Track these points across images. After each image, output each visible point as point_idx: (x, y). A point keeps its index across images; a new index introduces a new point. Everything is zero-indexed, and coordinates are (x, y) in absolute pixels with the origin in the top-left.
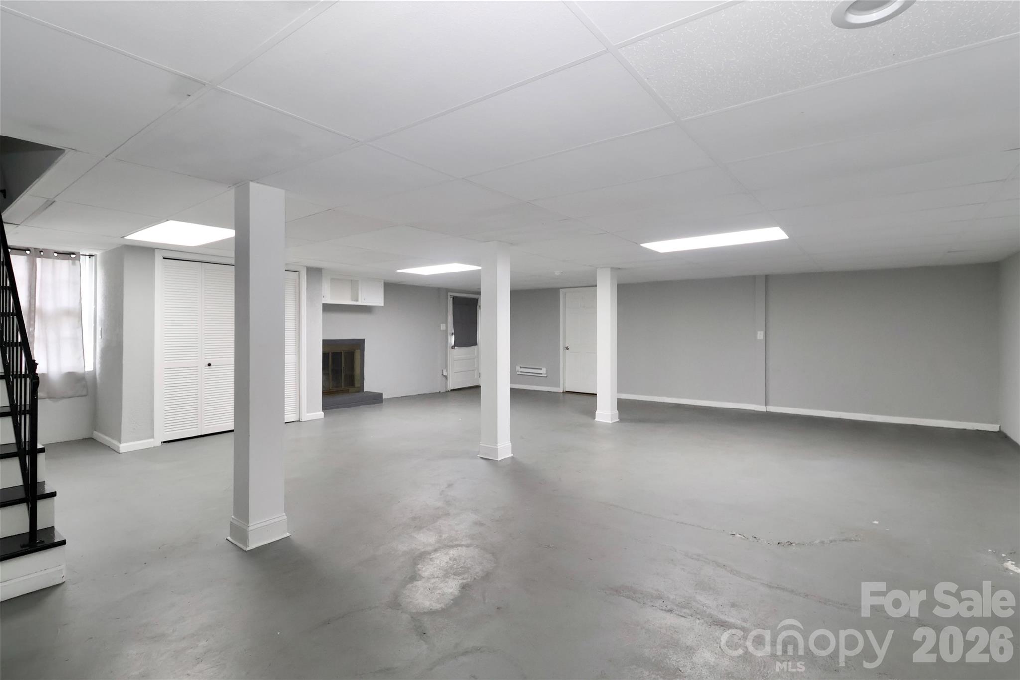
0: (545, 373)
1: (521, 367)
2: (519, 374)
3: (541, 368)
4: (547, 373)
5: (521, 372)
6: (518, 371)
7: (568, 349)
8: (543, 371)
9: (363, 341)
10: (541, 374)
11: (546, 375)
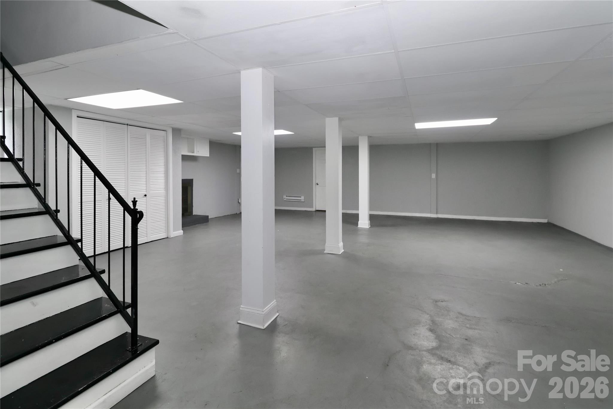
0: (303, 199)
1: (286, 196)
2: (284, 201)
3: (300, 196)
4: (304, 200)
5: (287, 199)
6: (285, 199)
7: (318, 184)
8: (302, 198)
9: (192, 180)
10: (301, 200)
11: (304, 201)
